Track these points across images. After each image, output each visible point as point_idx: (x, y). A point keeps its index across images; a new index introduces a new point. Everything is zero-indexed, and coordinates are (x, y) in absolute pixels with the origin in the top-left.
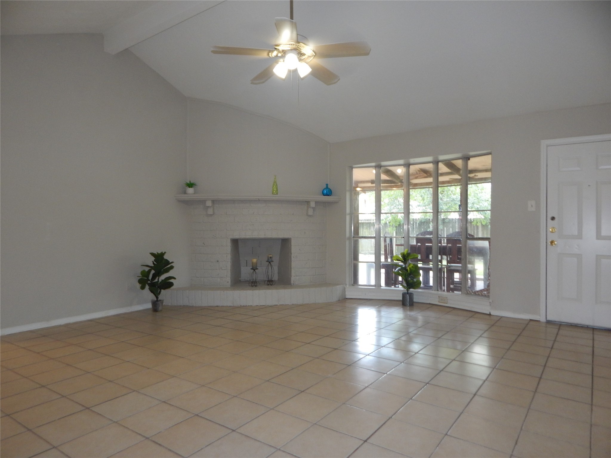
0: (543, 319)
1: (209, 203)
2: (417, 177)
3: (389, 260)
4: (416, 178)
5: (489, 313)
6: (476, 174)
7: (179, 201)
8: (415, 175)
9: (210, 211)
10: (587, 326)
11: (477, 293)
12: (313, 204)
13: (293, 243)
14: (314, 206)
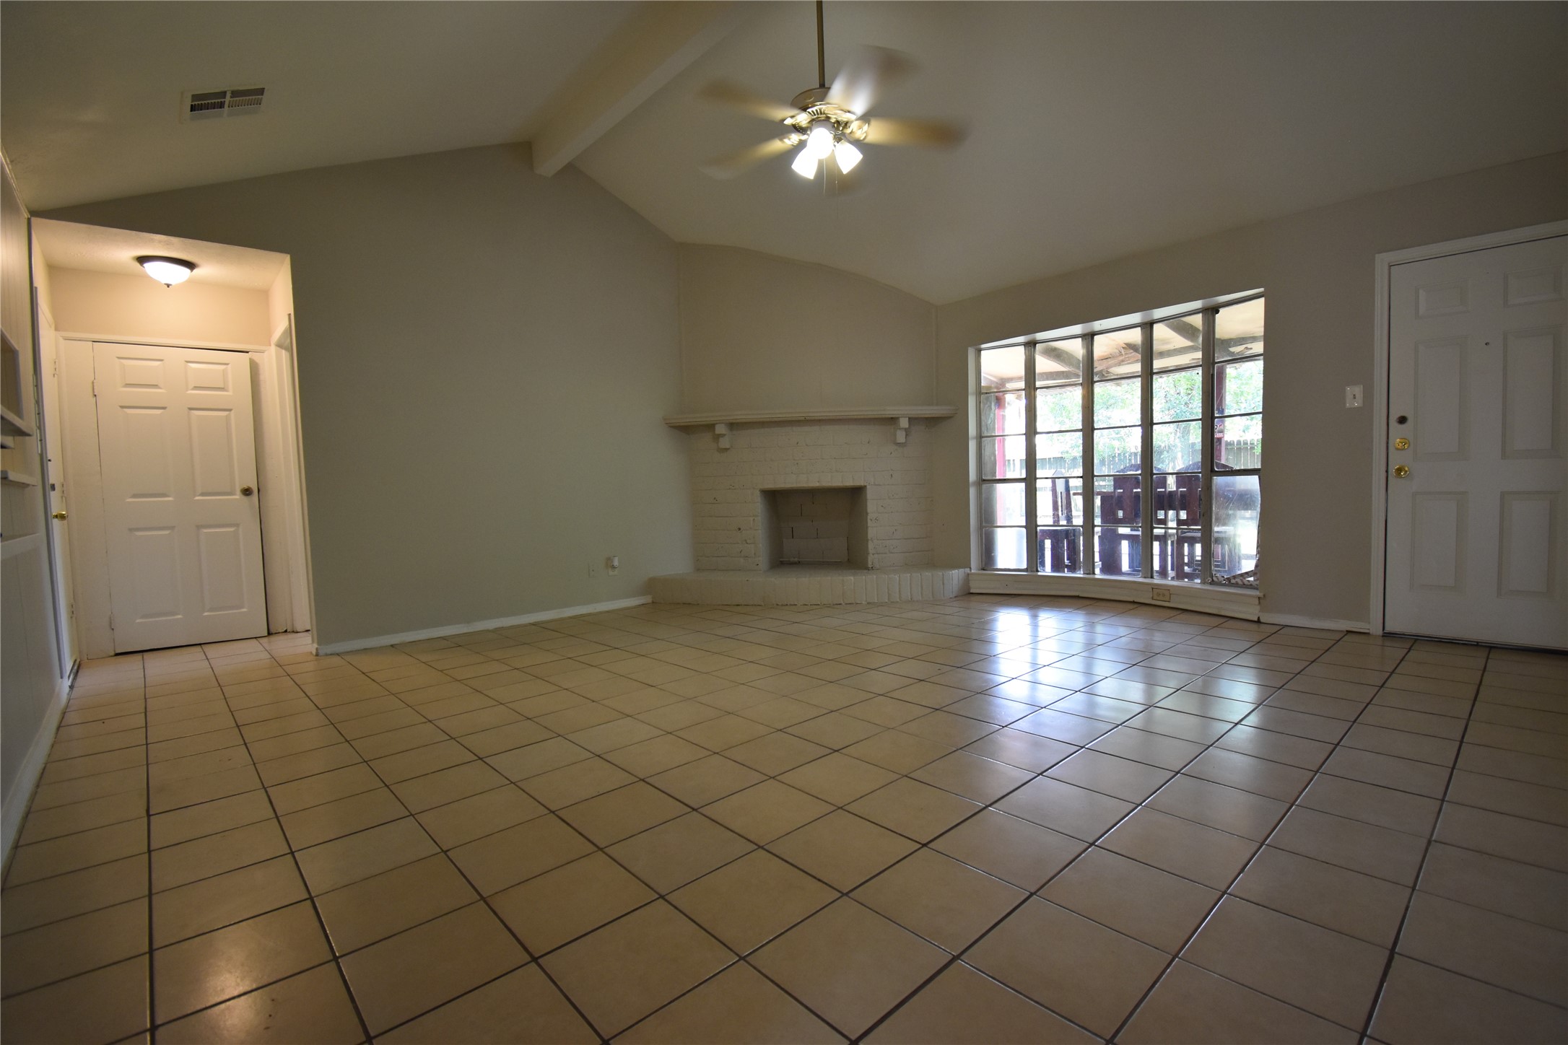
0: (1376, 629)
1: (720, 429)
2: (1123, 361)
3: (1063, 522)
4: (1120, 364)
5: (1256, 619)
6: (1249, 346)
7: (671, 427)
8: (1117, 357)
9: (724, 443)
10: (1478, 642)
11: (1233, 581)
12: (904, 423)
13: (870, 494)
14: (907, 426)
